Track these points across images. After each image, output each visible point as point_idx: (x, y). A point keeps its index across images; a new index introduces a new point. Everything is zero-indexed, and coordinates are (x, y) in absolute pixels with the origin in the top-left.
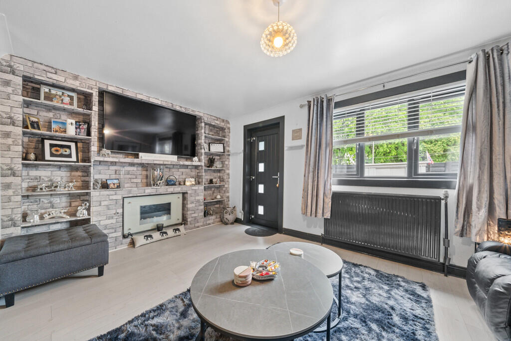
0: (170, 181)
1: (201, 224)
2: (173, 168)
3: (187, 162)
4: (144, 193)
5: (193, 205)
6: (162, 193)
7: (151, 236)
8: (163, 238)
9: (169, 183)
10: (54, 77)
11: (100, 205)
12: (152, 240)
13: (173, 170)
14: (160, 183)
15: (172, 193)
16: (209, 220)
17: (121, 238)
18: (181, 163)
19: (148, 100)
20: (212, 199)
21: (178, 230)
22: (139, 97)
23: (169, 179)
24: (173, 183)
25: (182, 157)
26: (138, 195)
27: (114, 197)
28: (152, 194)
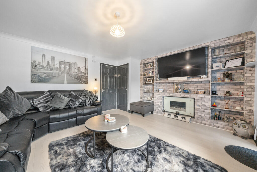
0: (185, 91)
1: (209, 123)
2: (190, 83)
3: (193, 80)
4: (170, 95)
5: (200, 108)
6: (178, 96)
7: (170, 115)
8: (175, 118)
9: (185, 92)
10: (147, 61)
11: (156, 97)
12: (170, 117)
13: (190, 85)
14: (178, 92)
15: (183, 97)
16: (217, 123)
17: (161, 111)
18: (190, 80)
19: (171, 54)
20: (226, 108)
21: (185, 118)
22: (168, 54)
23: (185, 90)
24: (187, 92)
25: (197, 77)
26: (167, 96)
27: (159, 95)
28: (173, 96)
